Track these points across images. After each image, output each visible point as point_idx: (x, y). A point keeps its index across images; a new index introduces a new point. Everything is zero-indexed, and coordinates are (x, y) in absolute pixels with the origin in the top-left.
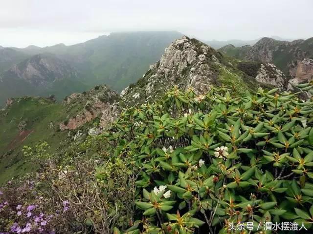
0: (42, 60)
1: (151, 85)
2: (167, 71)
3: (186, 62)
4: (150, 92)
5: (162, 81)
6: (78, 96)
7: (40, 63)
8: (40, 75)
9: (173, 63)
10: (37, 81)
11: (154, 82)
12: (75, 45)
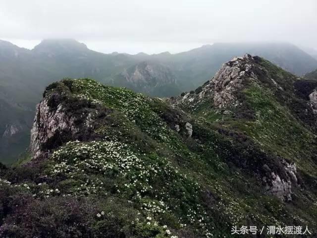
0: (148, 66)
1: (203, 93)
2: (217, 82)
3: (230, 77)
4: (201, 98)
5: (211, 90)
6: (167, 100)
7: (146, 69)
8: (144, 80)
9: (222, 76)
10: (141, 85)
11: (206, 90)
12: (179, 54)
